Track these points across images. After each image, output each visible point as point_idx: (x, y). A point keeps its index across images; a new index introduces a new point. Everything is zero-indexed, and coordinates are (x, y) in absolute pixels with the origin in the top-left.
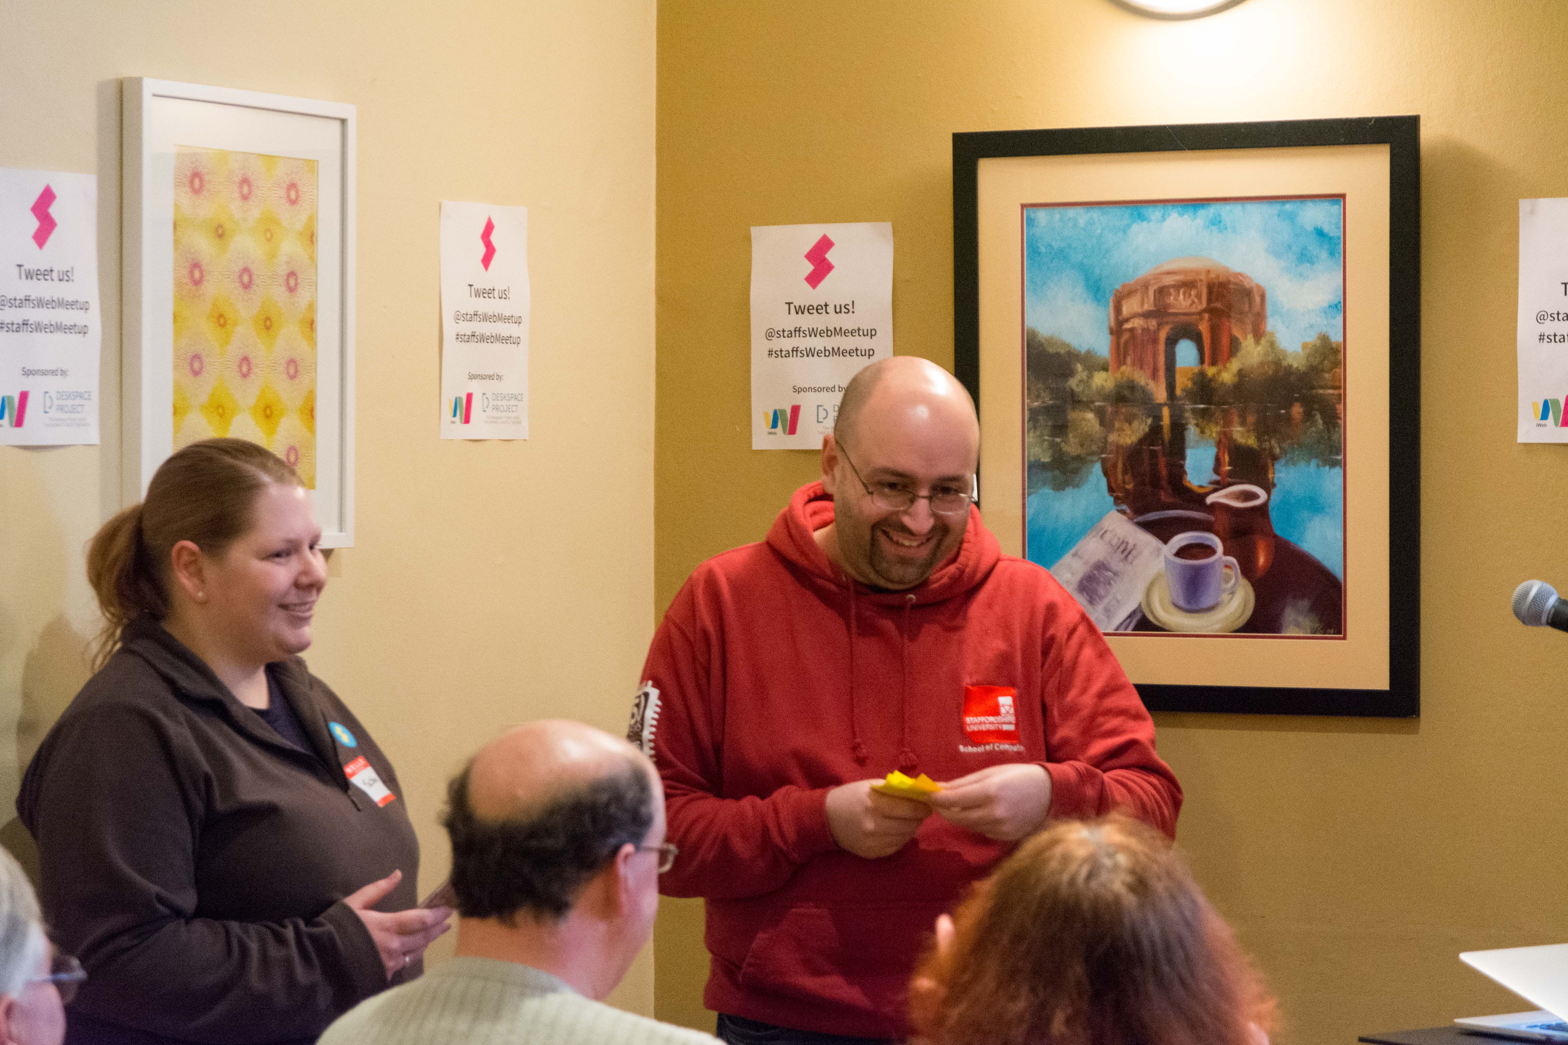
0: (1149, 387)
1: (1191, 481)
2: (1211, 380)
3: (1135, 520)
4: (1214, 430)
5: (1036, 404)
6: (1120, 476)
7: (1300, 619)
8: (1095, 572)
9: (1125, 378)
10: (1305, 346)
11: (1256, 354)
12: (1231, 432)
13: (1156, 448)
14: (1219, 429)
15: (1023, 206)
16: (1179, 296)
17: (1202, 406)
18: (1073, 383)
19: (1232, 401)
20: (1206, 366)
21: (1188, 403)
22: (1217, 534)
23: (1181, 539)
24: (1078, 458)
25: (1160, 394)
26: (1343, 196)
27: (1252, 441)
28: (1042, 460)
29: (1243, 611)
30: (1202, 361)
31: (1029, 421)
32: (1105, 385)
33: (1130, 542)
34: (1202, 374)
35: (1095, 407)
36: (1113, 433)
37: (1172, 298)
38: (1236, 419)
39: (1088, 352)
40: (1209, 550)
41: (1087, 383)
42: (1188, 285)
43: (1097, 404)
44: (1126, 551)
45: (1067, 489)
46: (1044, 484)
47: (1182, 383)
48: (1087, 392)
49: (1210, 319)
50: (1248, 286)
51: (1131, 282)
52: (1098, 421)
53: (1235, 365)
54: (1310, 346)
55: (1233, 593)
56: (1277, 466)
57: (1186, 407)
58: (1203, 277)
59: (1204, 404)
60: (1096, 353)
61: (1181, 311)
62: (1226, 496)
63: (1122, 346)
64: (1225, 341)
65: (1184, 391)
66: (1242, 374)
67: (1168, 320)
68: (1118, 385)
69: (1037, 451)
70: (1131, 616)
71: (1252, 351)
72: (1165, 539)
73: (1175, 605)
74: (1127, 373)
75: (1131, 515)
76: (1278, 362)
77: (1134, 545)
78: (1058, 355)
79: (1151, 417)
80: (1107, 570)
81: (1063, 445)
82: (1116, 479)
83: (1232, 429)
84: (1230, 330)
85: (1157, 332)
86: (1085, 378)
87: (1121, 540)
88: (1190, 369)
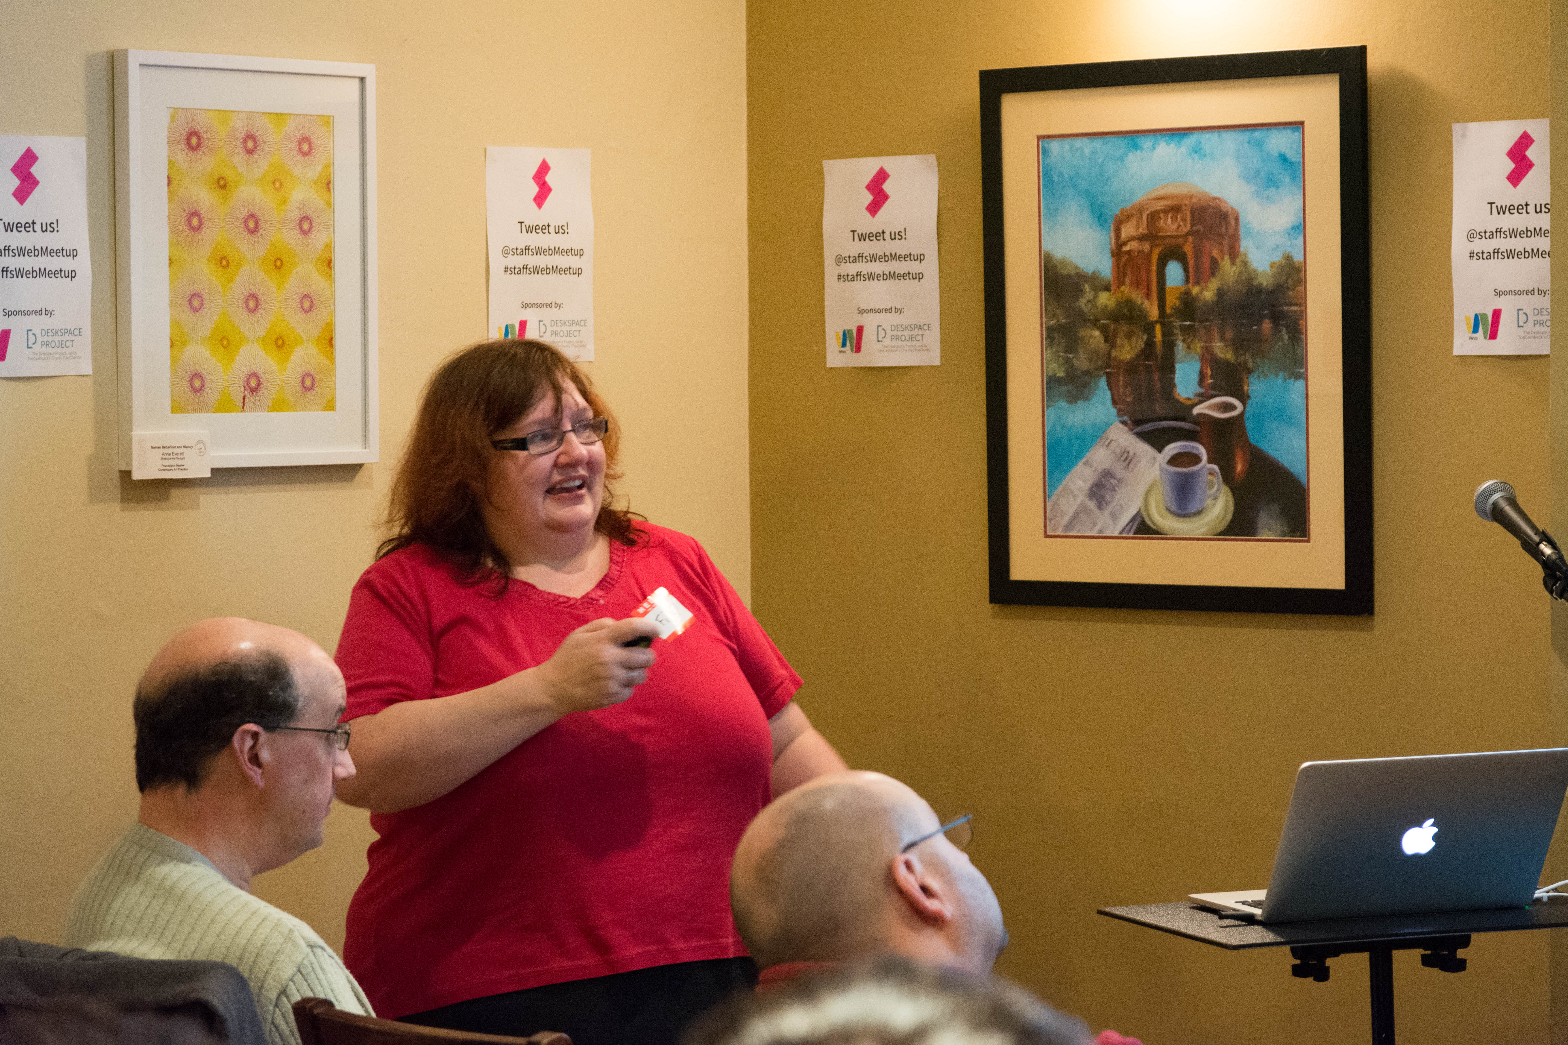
0: (1144, 306)
1: (1181, 395)
2: (1195, 299)
3: (1135, 431)
4: (1199, 345)
5: (1052, 322)
6: (1121, 389)
7: (1273, 523)
8: (1103, 479)
9: (1124, 298)
10: (1272, 265)
11: (1232, 274)
12: (1212, 347)
13: (1150, 363)
14: (1201, 345)
15: (1039, 138)
16: (1167, 219)
17: (1187, 323)
18: (1082, 302)
19: (1212, 317)
20: (1190, 285)
21: (1176, 320)
22: (1202, 443)
23: (1172, 448)
24: (1086, 373)
25: (1154, 313)
26: (1302, 123)
27: (1229, 356)
28: (1058, 375)
29: (1224, 516)
30: (1187, 280)
31: (1047, 338)
32: (1107, 303)
33: (1130, 452)
35: (1100, 325)
36: (1115, 349)
37: (1162, 222)
38: (1216, 335)
39: (1094, 273)
40: (1194, 459)
41: (1093, 302)
42: (1175, 210)
43: (1102, 322)
44: (1127, 459)
45: (1078, 402)
46: (1060, 398)
47: (1171, 301)
48: (1093, 311)
49: (1193, 241)
50: (1224, 210)
51: (1128, 208)
52: (1102, 338)
53: (1213, 285)
54: (1277, 265)
55: (1215, 499)
56: (1251, 379)
57: (1175, 324)
58: (1187, 202)
59: (1190, 321)
60: (1101, 274)
61: (1169, 234)
62: (1210, 407)
63: (1121, 268)
64: (1206, 262)
65: (1174, 309)
66: (1220, 293)
67: (1158, 242)
68: (1119, 304)
69: (1054, 366)
70: (1132, 520)
71: (1229, 271)
72: (1159, 448)
73: (1168, 510)
74: (1126, 292)
75: (1131, 426)
76: (1250, 280)
77: (1135, 454)
78: (1069, 276)
79: (1146, 334)
80: (1112, 477)
81: (1075, 360)
82: (1118, 392)
83: (1213, 344)
84: (1211, 251)
85: (1150, 254)
86: (1091, 298)
87: (1123, 449)
88: (1178, 288)
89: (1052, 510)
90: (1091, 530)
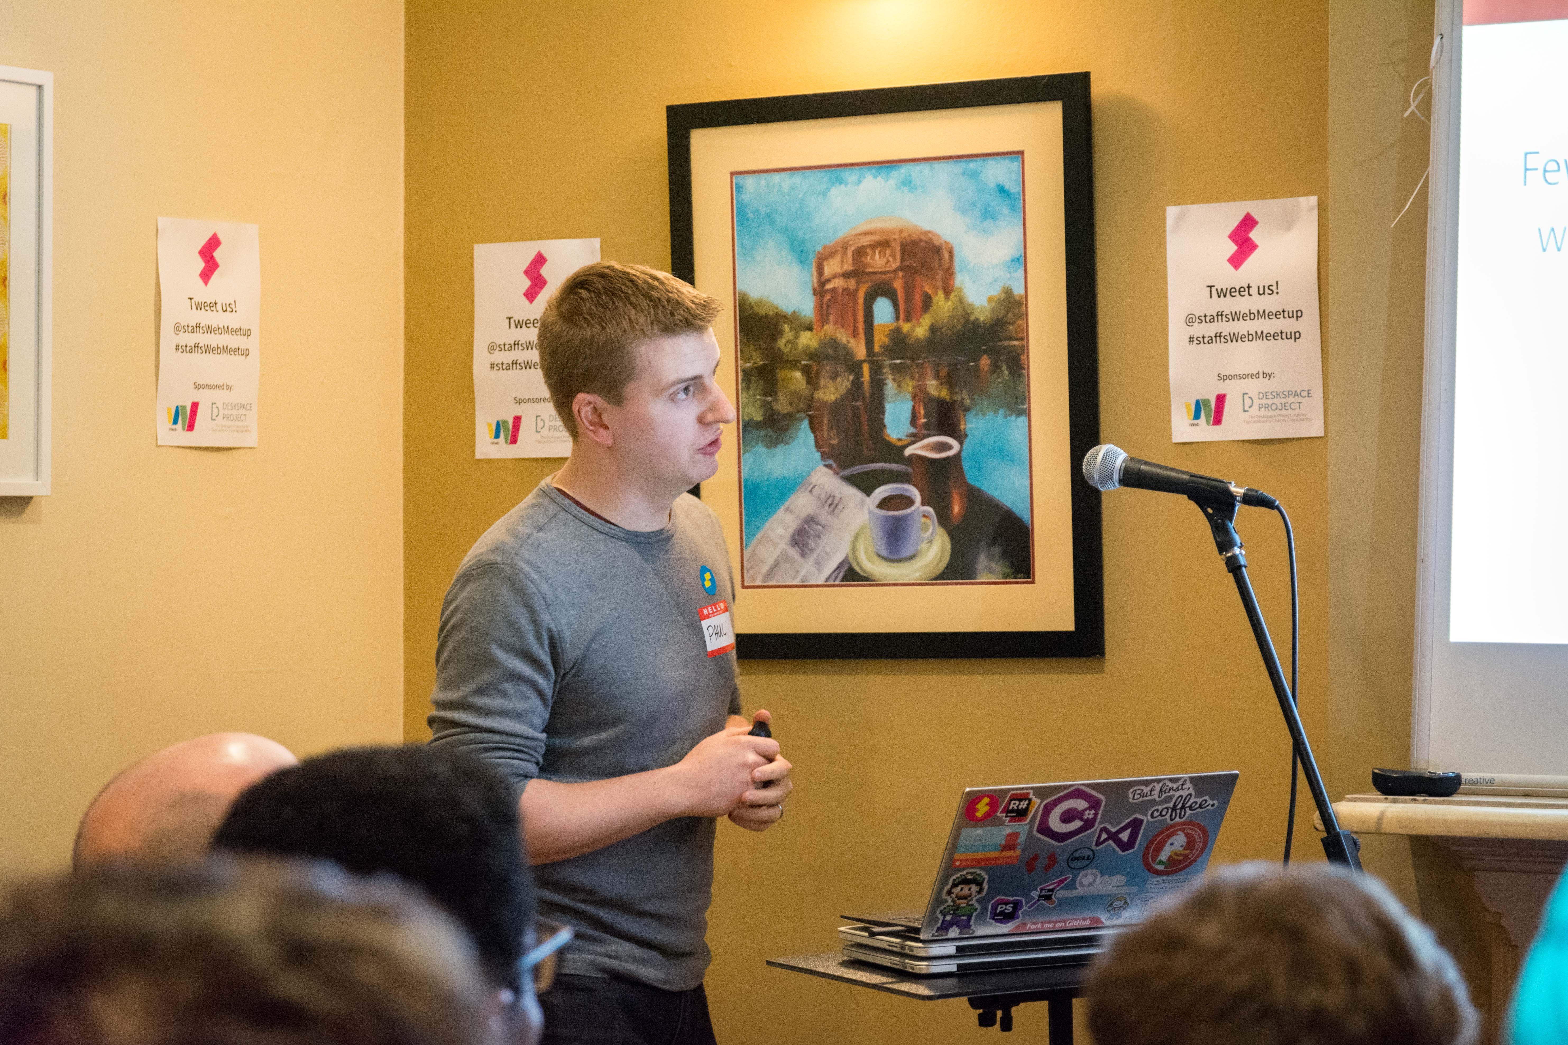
0: (850, 345)
1: (891, 435)
2: (905, 336)
3: (841, 474)
4: (910, 384)
5: (748, 365)
6: (825, 432)
7: (994, 565)
8: (806, 526)
9: (828, 337)
10: (990, 300)
11: (946, 309)
12: (925, 385)
13: (857, 404)
14: (913, 383)
15: (733, 174)
16: (875, 255)
17: (898, 361)
18: (781, 343)
19: (925, 355)
20: (901, 322)
21: (886, 359)
22: (914, 485)
23: (882, 492)
24: (788, 416)
25: (861, 352)
26: (1021, 153)
27: (944, 394)
28: (755, 419)
29: (942, 562)
30: (897, 318)
31: (742, 381)
32: (809, 343)
33: (836, 496)
34: (898, 330)
35: (801, 365)
36: (818, 390)
37: (869, 257)
38: (930, 373)
39: (794, 313)
40: (906, 502)
41: (793, 343)
42: (883, 244)
43: (803, 362)
44: (833, 504)
46: (757, 443)
47: (880, 339)
48: (794, 352)
50: (937, 243)
51: (831, 245)
52: (804, 379)
53: (926, 321)
54: (995, 299)
55: (930, 542)
56: (970, 417)
58: (896, 236)
59: (901, 359)
60: (801, 314)
61: (876, 270)
62: (924, 448)
63: (825, 306)
64: (918, 298)
65: (882, 347)
66: (933, 329)
67: (865, 279)
68: (822, 344)
69: (751, 410)
70: (839, 567)
71: (943, 306)
72: (868, 492)
73: (879, 556)
74: (830, 332)
75: (836, 470)
76: (966, 315)
77: (840, 499)
78: (766, 316)
79: (853, 374)
80: (817, 523)
81: (774, 403)
82: (822, 435)
83: (927, 382)
84: (922, 286)
85: (856, 291)
86: (792, 338)
87: (829, 493)
88: (887, 326)
89: (749, 559)
90: (793, 579)
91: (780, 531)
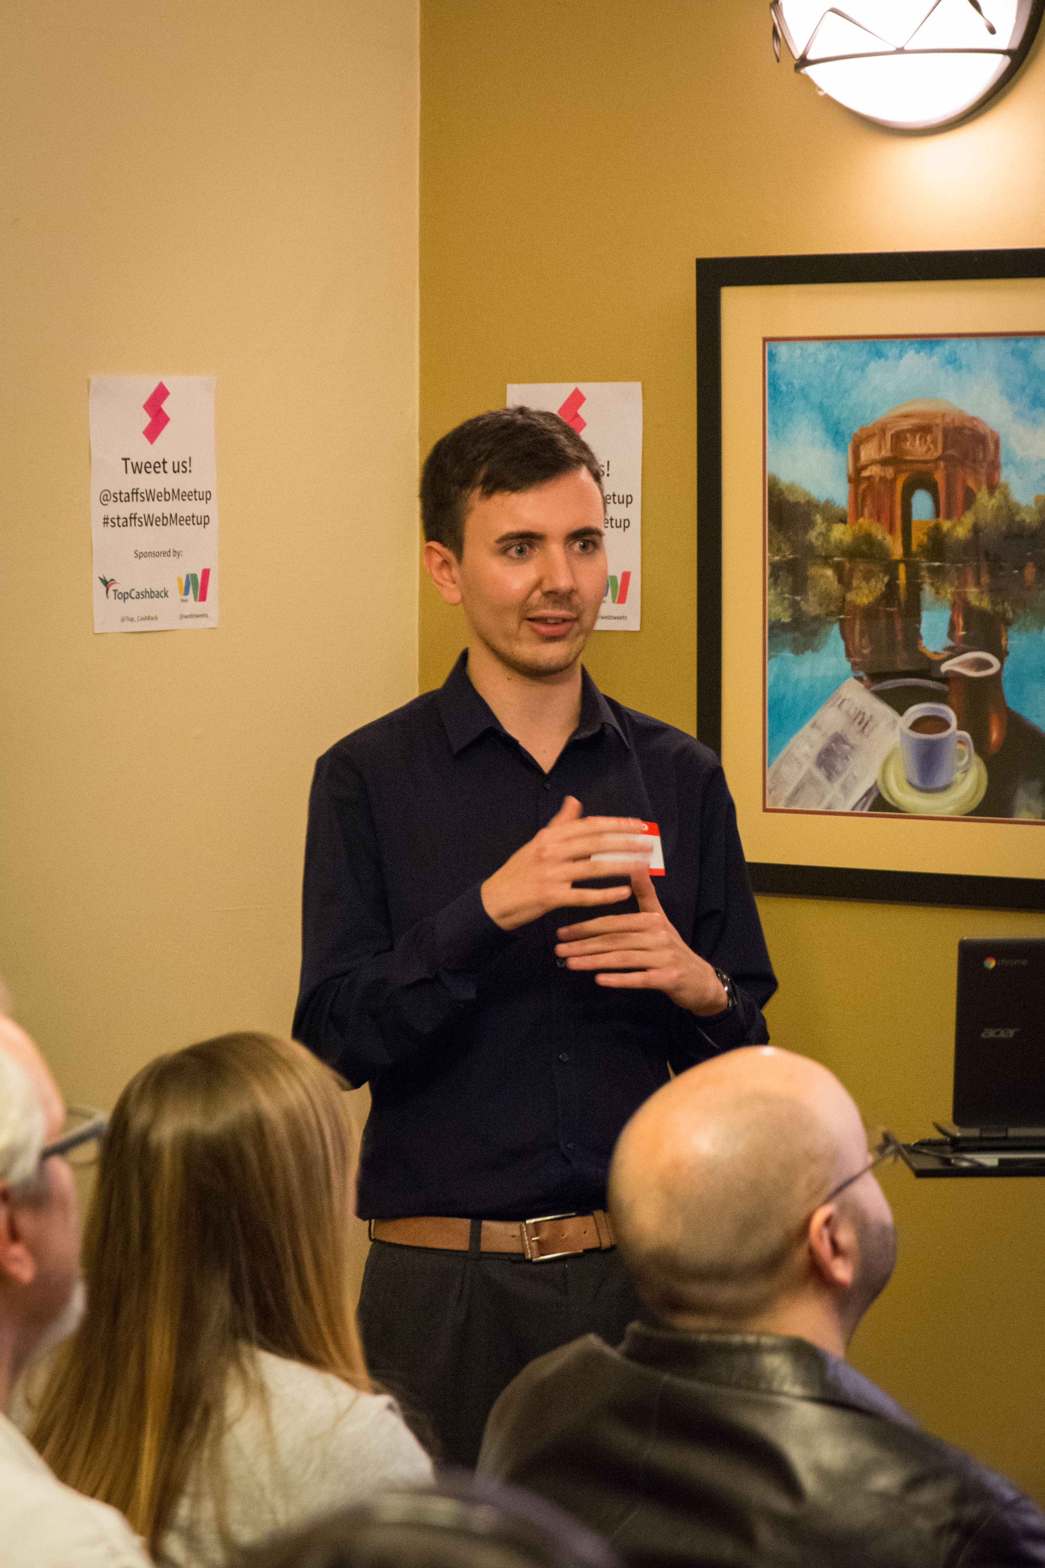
0: (886, 541)
1: (928, 648)
2: (946, 535)
3: (872, 689)
4: (949, 591)
5: (777, 558)
6: (857, 640)
7: (1032, 803)
8: (833, 745)
9: (863, 532)
10: (1037, 500)
11: (990, 507)
12: (965, 593)
13: (892, 609)
14: (953, 590)
15: (765, 340)
16: (915, 441)
17: (937, 564)
18: (813, 535)
19: (966, 557)
20: (941, 520)
21: (923, 560)
22: (951, 706)
23: (916, 711)
24: (816, 619)
25: (897, 551)
27: (985, 604)
28: (783, 620)
29: (977, 792)
30: (937, 514)
31: (771, 576)
32: (843, 537)
33: (867, 713)
34: (937, 528)
35: (833, 562)
36: (850, 591)
37: (908, 443)
38: (970, 579)
39: (827, 502)
40: (942, 724)
41: (825, 536)
42: (924, 430)
43: (836, 559)
44: (863, 722)
45: (806, 652)
46: (784, 647)
47: (918, 537)
48: (826, 546)
49: (946, 468)
50: (982, 432)
51: (870, 425)
52: (836, 578)
53: (969, 519)
54: (1043, 500)
55: (966, 772)
56: (1010, 632)
57: (923, 564)
58: (938, 421)
59: (940, 562)
60: (834, 504)
61: (916, 458)
62: (961, 664)
63: (860, 496)
64: (960, 492)
65: (921, 547)
66: (976, 529)
67: (903, 467)
68: (856, 539)
69: (778, 609)
70: (868, 794)
71: (987, 504)
72: (901, 711)
73: (910, 784)
74: (865, 525)
75: (868, 683)
76: (1011, 516)
77: (871, 717)
78: (797, 504)
79: (888, 575)
80: (845, 742)
81: (802, 603)
82: (853, 642)
83: (967, 590)
84: (964, 481)
85: (894, 481)
86: (824, 530)
87: (859, 709)
88: (927, 523)
89: (772, 779)
90: (819, 803)
91: (806, 748)
